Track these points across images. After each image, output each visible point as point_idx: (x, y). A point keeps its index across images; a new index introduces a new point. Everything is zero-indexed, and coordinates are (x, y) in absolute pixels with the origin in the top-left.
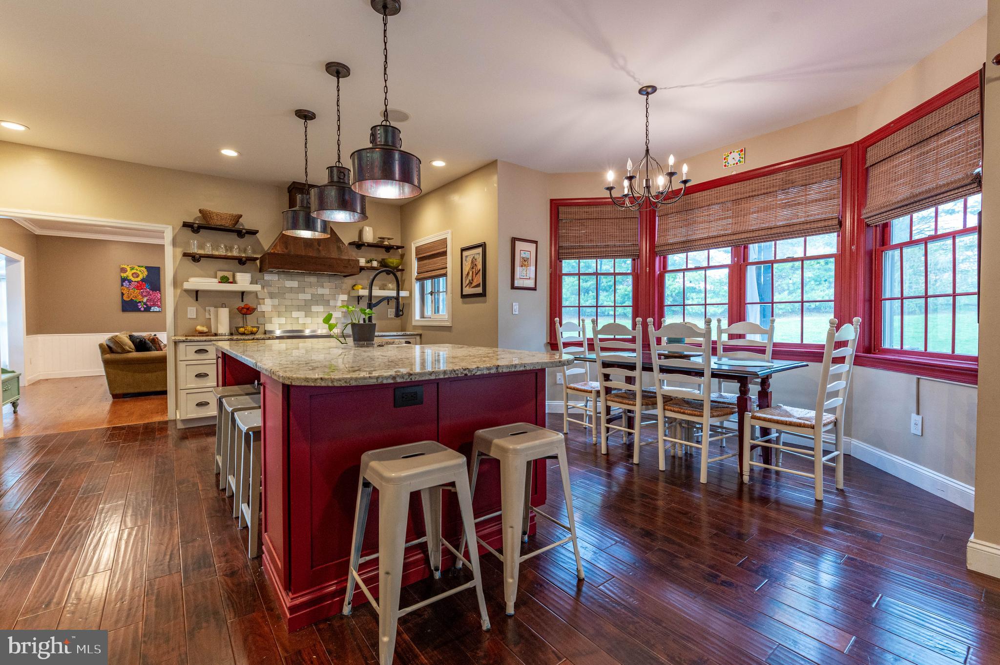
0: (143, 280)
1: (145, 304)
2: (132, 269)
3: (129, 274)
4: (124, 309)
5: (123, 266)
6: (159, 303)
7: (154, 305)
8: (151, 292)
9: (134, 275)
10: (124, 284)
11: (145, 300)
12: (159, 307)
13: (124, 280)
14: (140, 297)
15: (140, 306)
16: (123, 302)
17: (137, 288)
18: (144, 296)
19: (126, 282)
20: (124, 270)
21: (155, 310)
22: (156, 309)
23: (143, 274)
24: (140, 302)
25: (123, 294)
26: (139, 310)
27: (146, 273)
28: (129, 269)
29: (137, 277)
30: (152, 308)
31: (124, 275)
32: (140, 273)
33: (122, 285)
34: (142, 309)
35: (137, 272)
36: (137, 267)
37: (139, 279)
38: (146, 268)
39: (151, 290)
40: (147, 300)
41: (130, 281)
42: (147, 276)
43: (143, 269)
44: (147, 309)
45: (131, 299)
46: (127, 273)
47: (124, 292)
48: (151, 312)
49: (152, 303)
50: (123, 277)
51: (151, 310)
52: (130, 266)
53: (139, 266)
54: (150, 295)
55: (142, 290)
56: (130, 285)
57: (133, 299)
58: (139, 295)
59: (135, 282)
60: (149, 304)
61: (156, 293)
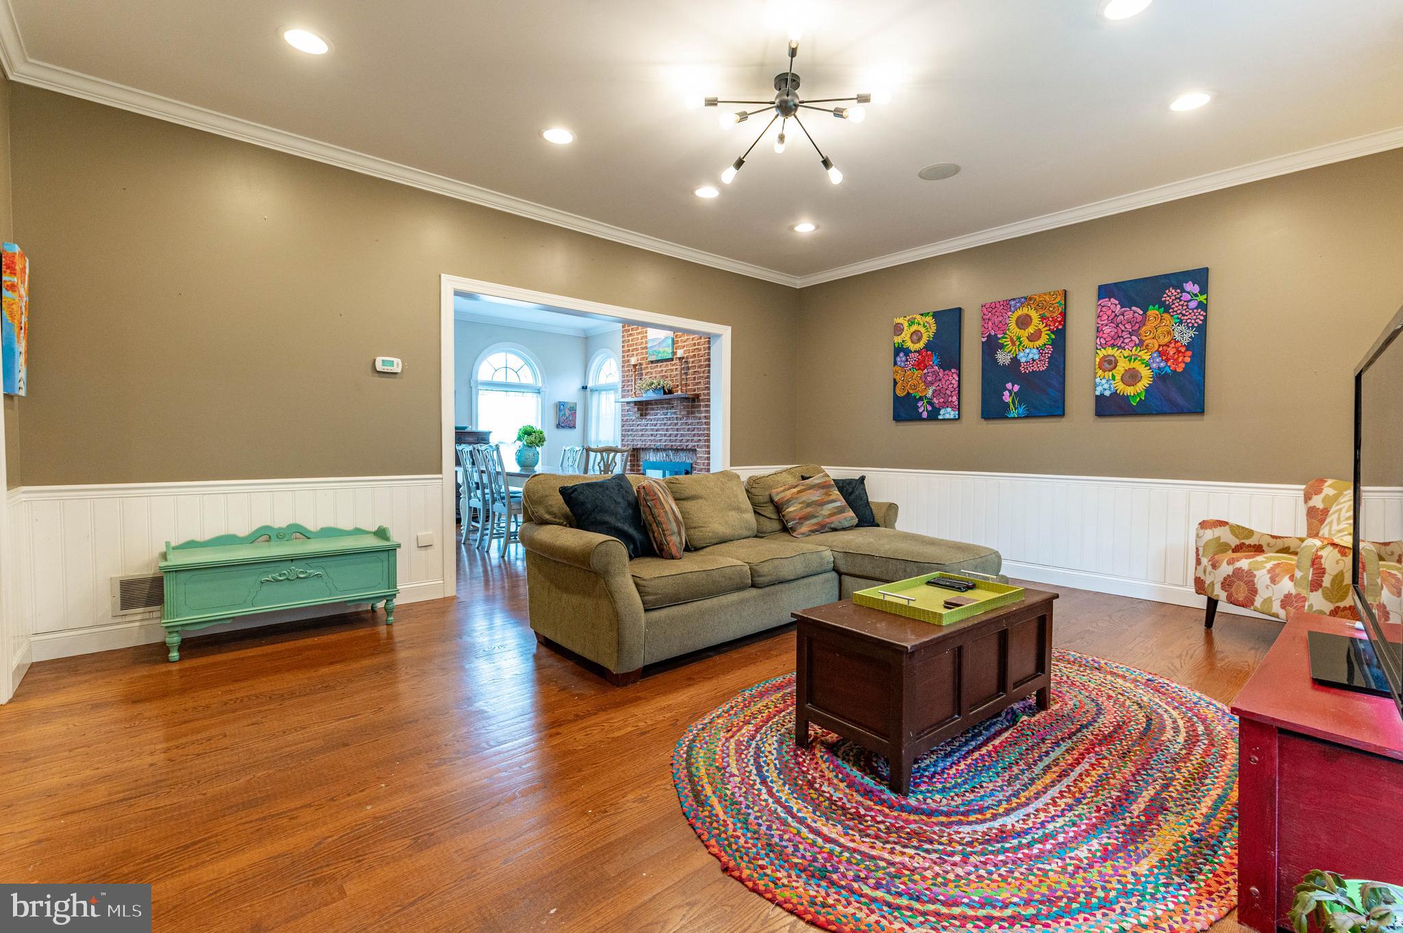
0: (928, 346)
1: (929, 402)
2: (911, 323)
3: (905, 336)
4: (897, 418)
5: (898, 321)
6: (955, 398)
7: (946, 404)
8: (941, 373)
9: (915, 337)
10: (898, 359)
11: (930, 393)
12: (953, 408)
13: (899, 350)
14: (922, 386)
15: (923, 409)
16: (896, 399)
17: (920, 365)
18: (928, 384)
19: (902, 354)
20: (898, 329)
21: (947, 416)
22: (948, 413)
23: (928, 329)
24: (921, 399)
25: (895, 384)
26: (918, 418)
27: (934, 328)
28: (906, 325)
29: (920, 339)
30: (942, 412)
31: (899, 340)
32: (923, 330)
33: (895, 363)
34: (925, 415)
35: (919, 328)
36: (918, 317)
37: (921, 344)
38: (935, 315)
39: (941, 367)
40: (934, 391)
41: (907, 352)
42: (935, 335)
43: (929, 319)
44: (933, 416)
45: (908, 392)
46: (903, 335)
47: (897, 380)
48: (939, 422)
49: (942, 400)
50: (896, 346)
51: (940, 417)
52: (908, 318)
53: (922, 315)
54: (940, 380)
55: (926, 371)
56: (907, 361)
57: (911, 391)
58: (920, 382)
59: (915, 352)
60: (937, 402)
61: (950, 373)
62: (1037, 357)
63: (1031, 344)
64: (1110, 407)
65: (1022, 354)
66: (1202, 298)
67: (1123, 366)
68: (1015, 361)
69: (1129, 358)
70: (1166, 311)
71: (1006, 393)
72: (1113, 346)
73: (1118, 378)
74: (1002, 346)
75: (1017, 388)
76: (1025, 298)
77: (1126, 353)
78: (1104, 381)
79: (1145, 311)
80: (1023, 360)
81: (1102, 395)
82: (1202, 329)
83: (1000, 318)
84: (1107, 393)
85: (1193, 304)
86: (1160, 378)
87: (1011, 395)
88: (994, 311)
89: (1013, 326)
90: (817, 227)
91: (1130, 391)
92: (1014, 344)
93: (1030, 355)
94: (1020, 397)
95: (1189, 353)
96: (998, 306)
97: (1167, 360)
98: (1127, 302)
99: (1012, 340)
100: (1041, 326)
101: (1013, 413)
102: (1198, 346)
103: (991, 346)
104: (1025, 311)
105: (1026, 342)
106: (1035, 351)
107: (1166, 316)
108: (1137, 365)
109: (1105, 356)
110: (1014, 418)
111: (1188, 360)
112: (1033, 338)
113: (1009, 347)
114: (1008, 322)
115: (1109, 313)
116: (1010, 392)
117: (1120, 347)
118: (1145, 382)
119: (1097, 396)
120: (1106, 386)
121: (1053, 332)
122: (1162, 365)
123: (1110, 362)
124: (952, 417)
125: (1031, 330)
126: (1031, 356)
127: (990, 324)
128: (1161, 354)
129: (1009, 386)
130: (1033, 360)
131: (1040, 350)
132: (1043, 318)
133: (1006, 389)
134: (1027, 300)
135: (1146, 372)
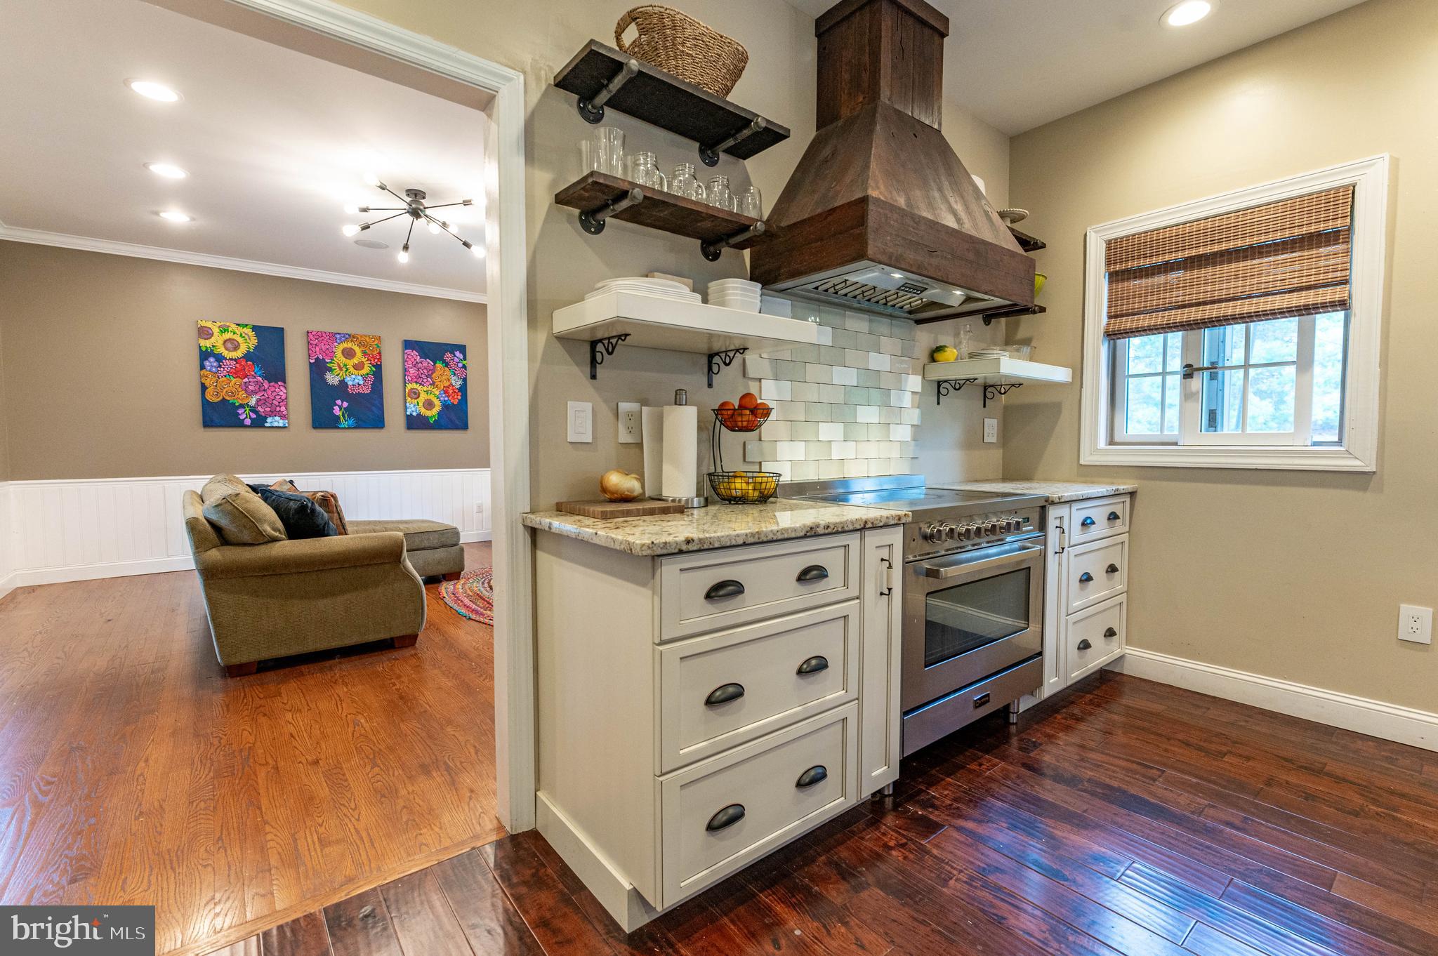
0: (247, 356)
1: (253, 410)
2: (224, 330)
3: (216, 342)
4: (208, 423)
5: (204, 324)
6: (283, 409)
7: (273, 413)
8: (266, 384)
9: (229, 345)
10: (207, 363)
11: (253, 401)
12: (283, 417)
13: (205, 355)
14: (242, 394)
15: (244, 415)
16: (206, 404)
17: (236, 373)
18: (250, 393)
19: (212, 359)
20: (204, 333)
21: (276, 424)
22: (277, 421)
23: (248, 342)
24: (242, 406)
25: (204, 388)
26: (240, 425)
27: (254, 341)
28: (216, 330)
29: (236, 348)
30: (269, 420)
31: (206, 344)
32: (240, 340)
33: (202, 367)
34: (248, 422)
35: (235, 337)
36: (234, 327)
37: (238, 354)
38: (255, 328)
39: (265, 378)
40: (258, 401)
41: (220, 358)
42: (256, 348)
43: (248, 331)
44: (259, 423)
45: (224, 398)
46: (213, 339)
47: (207, 383)
48: (267, 429)
49: (268, 409)
50: (204, 349)
51: (267, 425)
52: (218, 324)
53: (238, 325)
54: (264, 390)
55: (246, 380)
56: (220, 366)
57: (227, 398)
58: (240, 389)
59: (232, 359)
60: (262, 410)
61: (276, 385)
62: (361, 382)
63: (356, 372)
64: (415, 423)
65: (349, 379)
66: (464, 362)
67: (423, 397)
68: (343, 383)
69: (427, 392)
70: (447, 366)
71: (336, 408)
72: (416, 382)
73: (421, 404)
74: (330, 370)
75: (345, 404)
76: (349, 335)
77: (425, 389)
78: (412, 406)
79: (435, 363)
80: (350, 383)
81: (411, 414)
82: (465, 380)
83: (328, 347)
84: (415, 414)
85: (460, 365)
86: (445, 407)
87: (340, 410)
88: (320, 339)
89: (339, 355)
90: (193, 219)
91: (428, 413)
92: (341, 369)
93: (355, 380)
94: (349, 412)
95: (460, 394)
96: (324, 335)
97: (449, 396)
98: (424, 355)
99: (339, 366)
100: (364, 360)
101: (344, 424)
102: (463, 389)
103: (318, 369)
104: (356, 348)
105: (352, 370)
106: (360, 378)
107: (446, 368)
108: (431, 397)
109: (412, 389)
110: (345, 428)
111: (460, 398)
112: (358, 367)
113: (337, 371)
114: (334, 350)
115: (413, 360)
116: (340, 407)
117: (421, 384)
118: (437, 409)
119: (408, 416)
120: (414, 409)
121: (373, 366)
122: (446, 399)
123: (415, 393)
124: (281, 425)
125: (355, 361)
126: (357, 381)
127: (317, 349)
128: (446, 392)
129: (339, 402)
130: (359, 385)
131: (364, 377)
132: (365, 354)
133: (336, 405)
134: (350, 337)
135: (437, 403)
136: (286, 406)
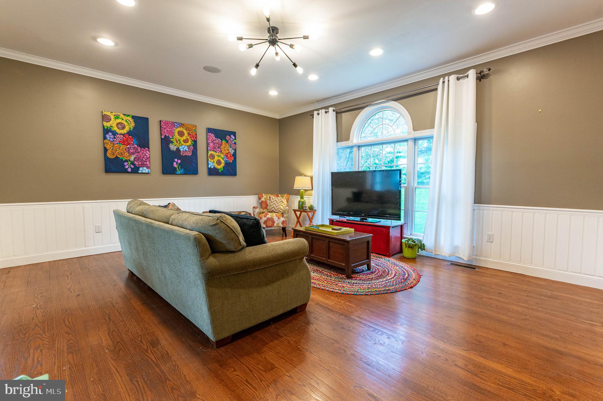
0: (129, 133)
1: (132, 163)
2: (117, 117)
3: (113, 124)
4: (108, 170)
5: (106, 113)
6: (148, 163)
7: (143, 165)
8: (139, 149)
9: (120, 126)
10: (108, 136)
11: (132, 158)
12: (148, 167)
13: (106, 131)
14: (127, 154)
15: (127, 166)
16: (106, 159)
17: (123, 142)
18: (131, 154)
19: (110, 134)
20: (106, 118)
21: (144, 171)
22: (144, 170)
23: (130, 125)
24: (126, 161)
25: (106, 150)
26: (125, 171)
27: (133, 124)
28: (112, 117)
29: (123, 128)
30: (141, 169)
31: (107, 125)
32: (126, 124)
33: (105, 138)
34: (129, 170)
35: (123, 122)
36: (122, 116)
37: (125, 131)
38: (133, 117)
39: (139, 145)
40: (135, 158)
41: (114, 133)
42: (134, 128)
43: (130, 118)
44: (135, 171)
45: (117, 156)
46: (111, 122)
47: (108, 147)
48: (139, 174)
49: (140, 163)
50: (106, 128)
51: (139, 172)
52: (114, 114)
53: (125, 115)
54: (138, 152)
55: (128, 146)
56: (115, 138)
57: (119, 156)
58: (125, 152)
59: (121, 134)
60: (137, 164)
61: (144, 150)
62: (187, 150)
63: (185, 144)
64: (213, 172)
65: (181, 147)
66: (235, 141)
67: (216, 158)
68: (178, 149)
69: (218, 156)
70: (227, 142)
71: (175, 163)
72: (213, 151)
73: (215, 162)
74: (172, 142)
75: (179, 161)
76: (181, 124)
77: (217, 154)
78: (211, 163)
79: (222, 141)
80: (182, 150)
81: (211, 167)
82: (235, 150)
83: (171, 129)
84: (212, 167)
85: (233, 142)
86: (227, 164)
87: (177, 164)
88: (167, 125)
89: (176, 134)
90: (117, 45)
91: (219, 167)
92: (177, 142)
93: (184, 148)
94: (181, 165)
95: (233, 157)
96: (169, 123)
97: (228, 158)
98: (217, 137)
99: (176, 140)
100: (188, 137)
101: (179, 172)
102: (234, 155)
103: (165, 142)
104: (185, 131)
105: (182, 143)
106: (186, 147)
107: (227, 144)
108: (220, 158)
109: (211, 154)
110: (179, 174)
111: (233, 159)
112: (186, 141)
113: (175, 143)
114: (174, 132)
115: (212, 138)
116: (177, 163)
117: (215, 152)
118: (223, 165)
119: (209, 168)
120: (212, 165)
121: (193, 141)
122: (227, 160)
123: (213, 156)
124: (147, 172)
125: (184, 138)
126: (185, 149)
127: (166, 131)
128: (227, 156)
129: (176, 160)
130: (186, 151)
131: (189, 147)
132: (189, 134)
133: (175, 161)
134: (182, 125)
135: (223, 161)
136: (149, 161)
